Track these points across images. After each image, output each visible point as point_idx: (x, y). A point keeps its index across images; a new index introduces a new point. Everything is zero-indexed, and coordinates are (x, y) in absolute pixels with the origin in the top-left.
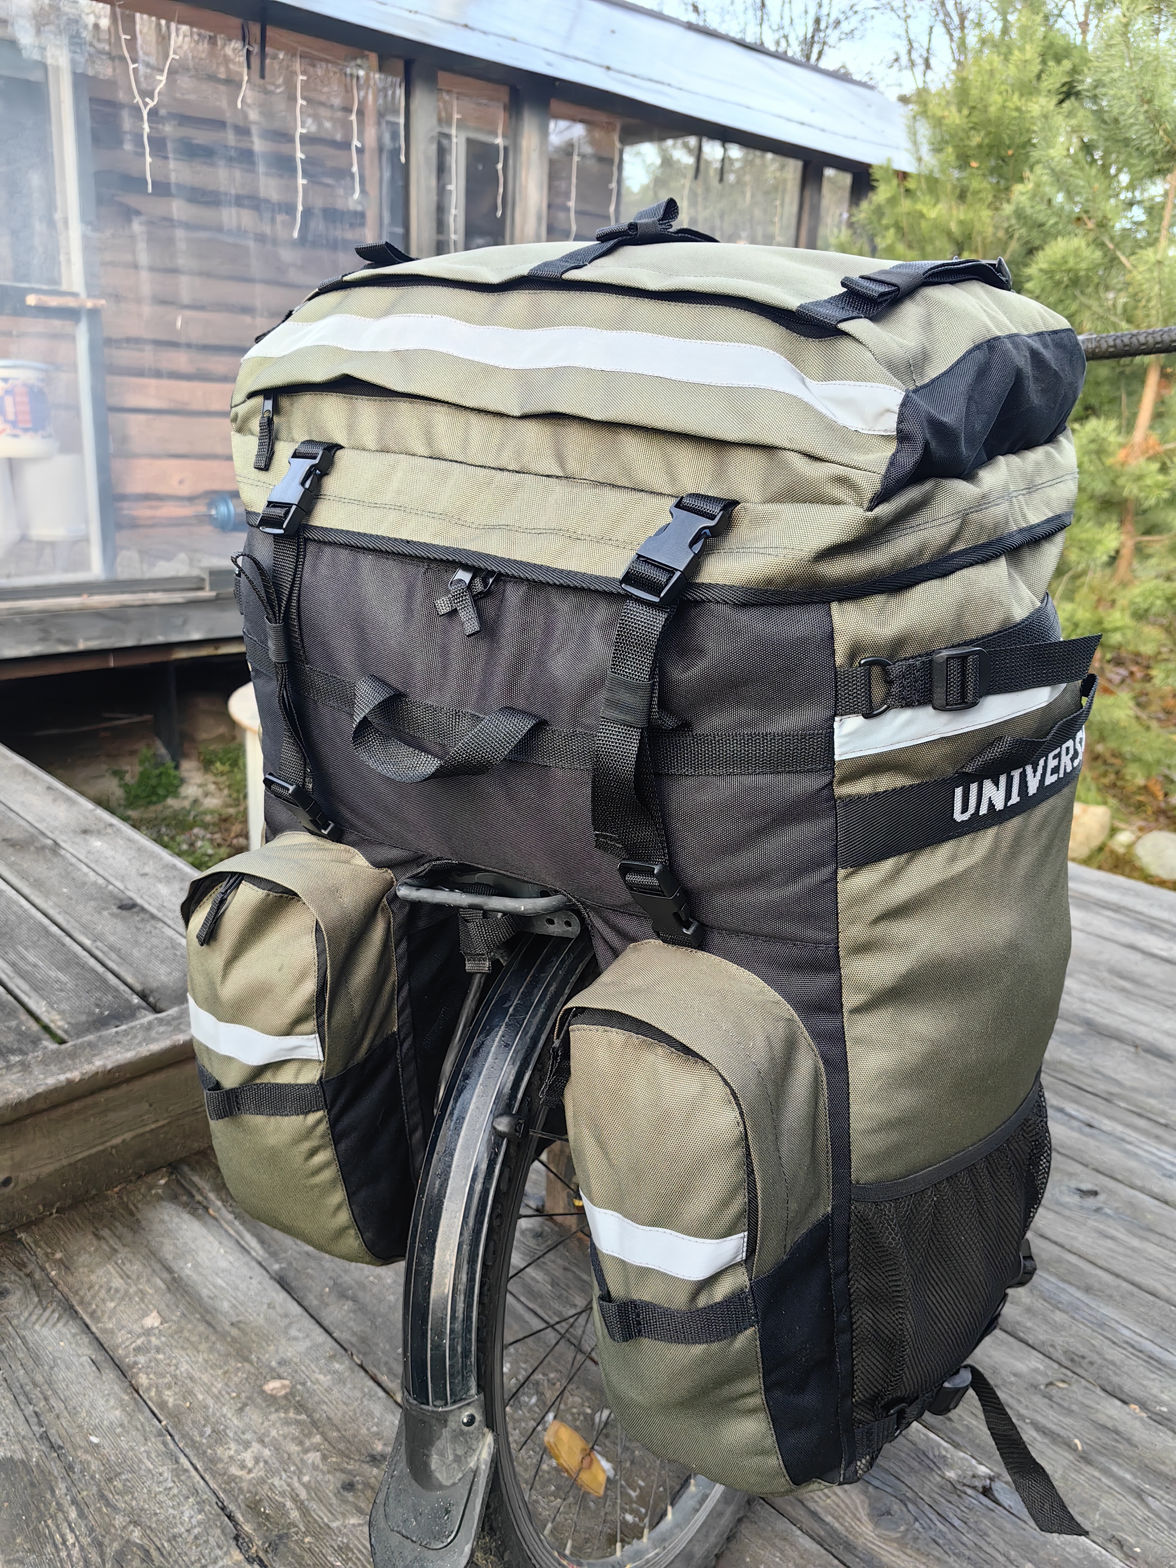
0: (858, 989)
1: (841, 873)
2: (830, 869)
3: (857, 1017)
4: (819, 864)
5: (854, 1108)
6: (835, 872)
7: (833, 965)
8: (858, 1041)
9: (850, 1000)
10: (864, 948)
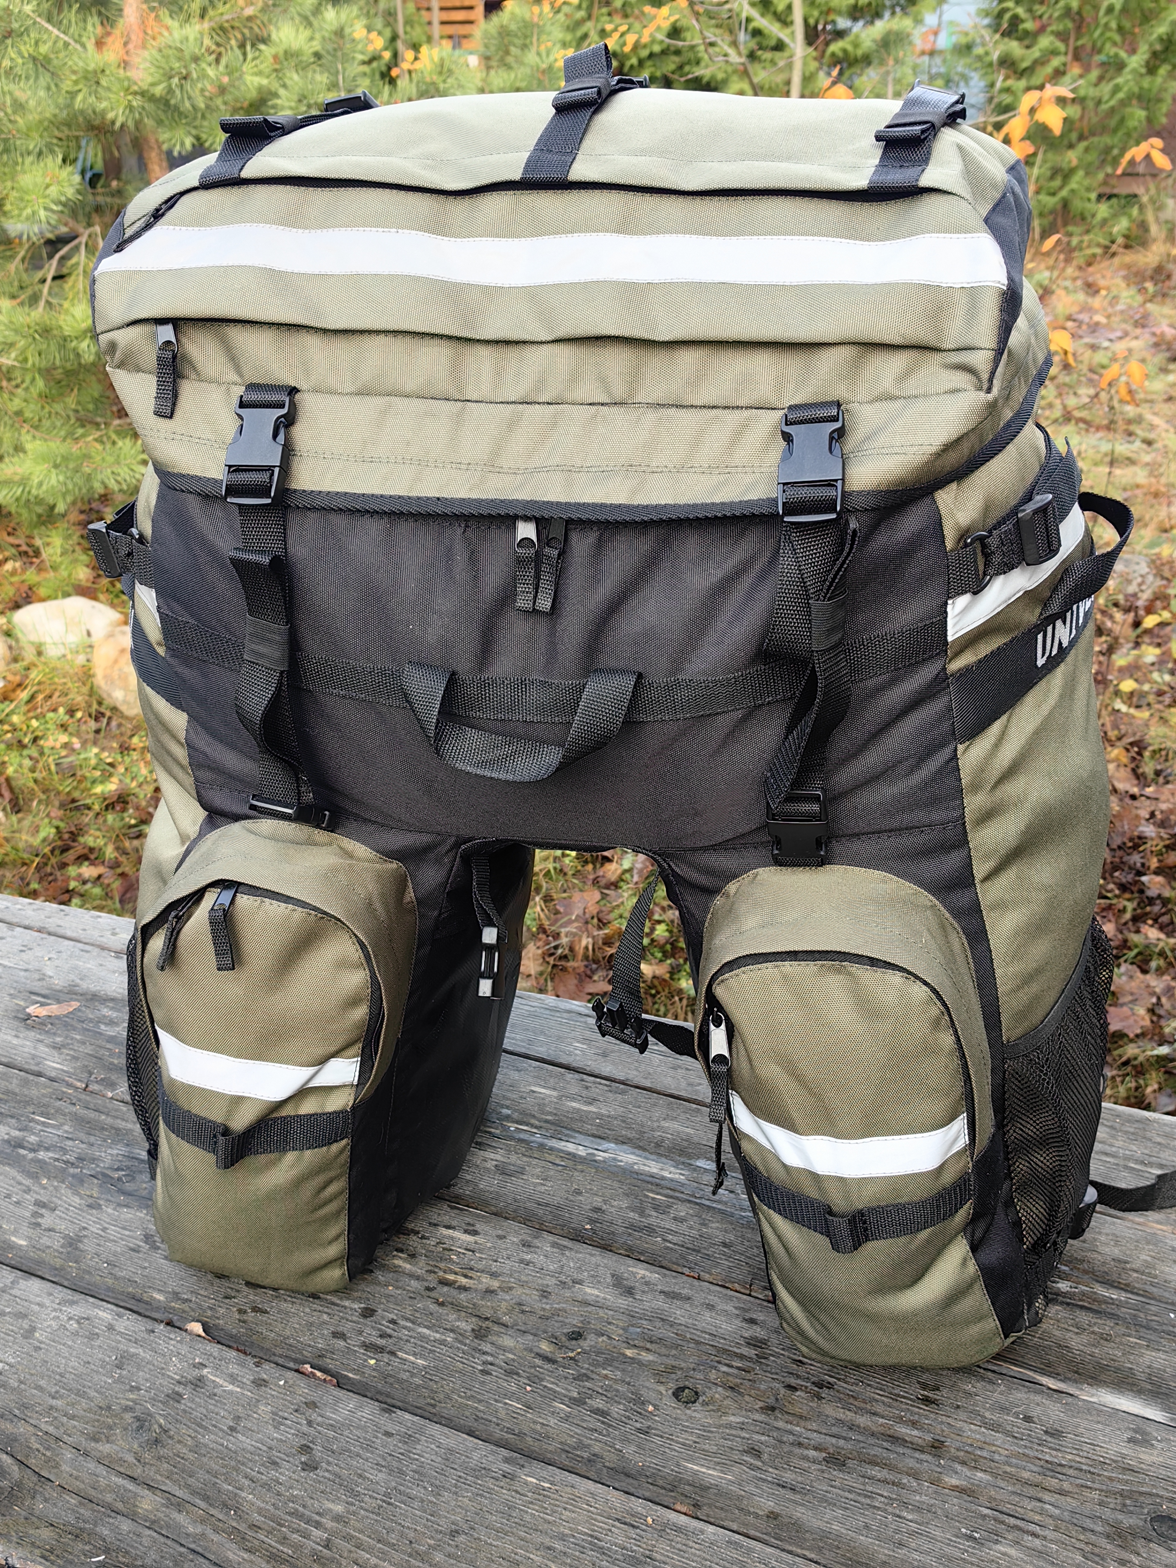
0: (987, 857)
1: (961, 748)
2: (952, 747)
3: (988, 884)
4: (942, 745)
5: (998, 972)
6: (956, 750)
7: (962, 841)
8: (994, 907)
9: (980, 870)
10: (987, 816)
